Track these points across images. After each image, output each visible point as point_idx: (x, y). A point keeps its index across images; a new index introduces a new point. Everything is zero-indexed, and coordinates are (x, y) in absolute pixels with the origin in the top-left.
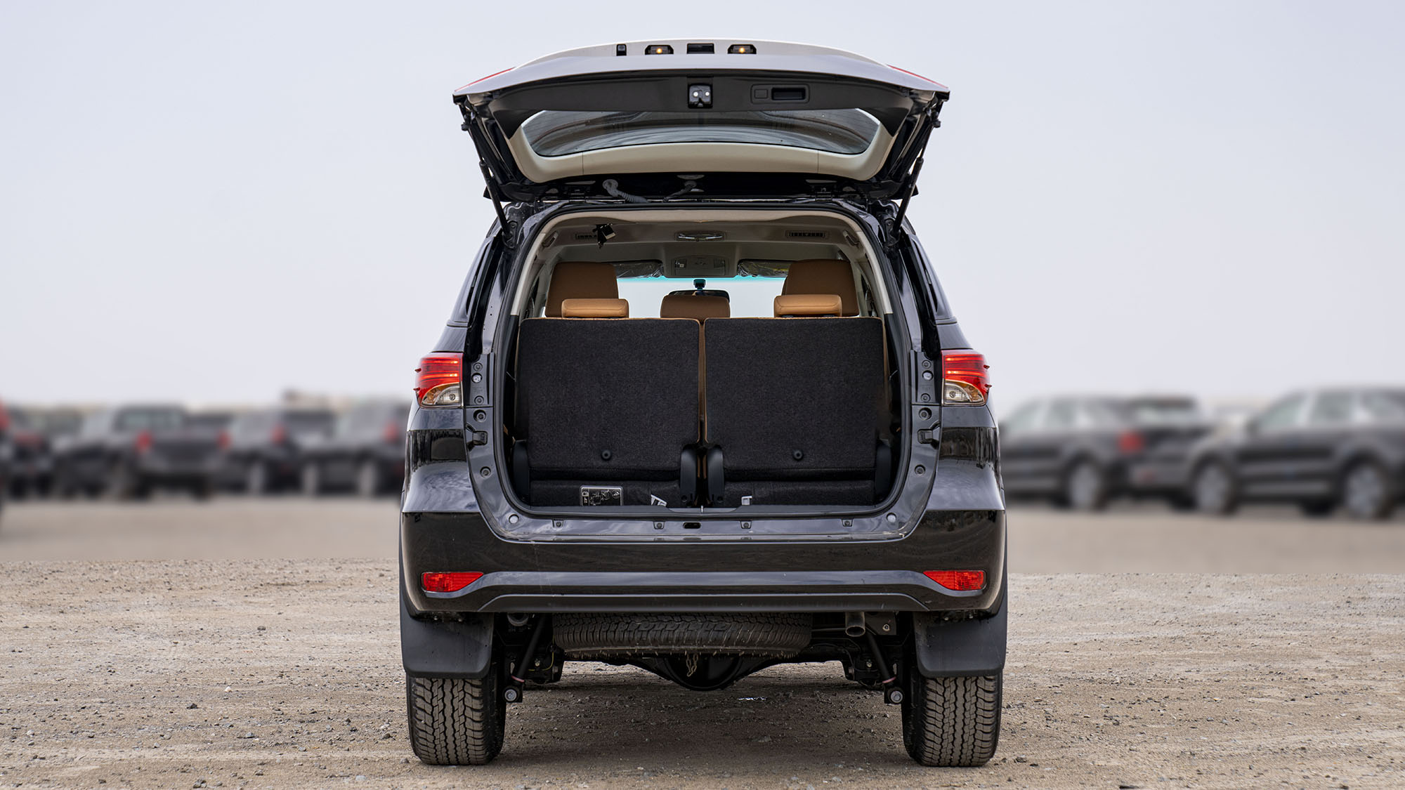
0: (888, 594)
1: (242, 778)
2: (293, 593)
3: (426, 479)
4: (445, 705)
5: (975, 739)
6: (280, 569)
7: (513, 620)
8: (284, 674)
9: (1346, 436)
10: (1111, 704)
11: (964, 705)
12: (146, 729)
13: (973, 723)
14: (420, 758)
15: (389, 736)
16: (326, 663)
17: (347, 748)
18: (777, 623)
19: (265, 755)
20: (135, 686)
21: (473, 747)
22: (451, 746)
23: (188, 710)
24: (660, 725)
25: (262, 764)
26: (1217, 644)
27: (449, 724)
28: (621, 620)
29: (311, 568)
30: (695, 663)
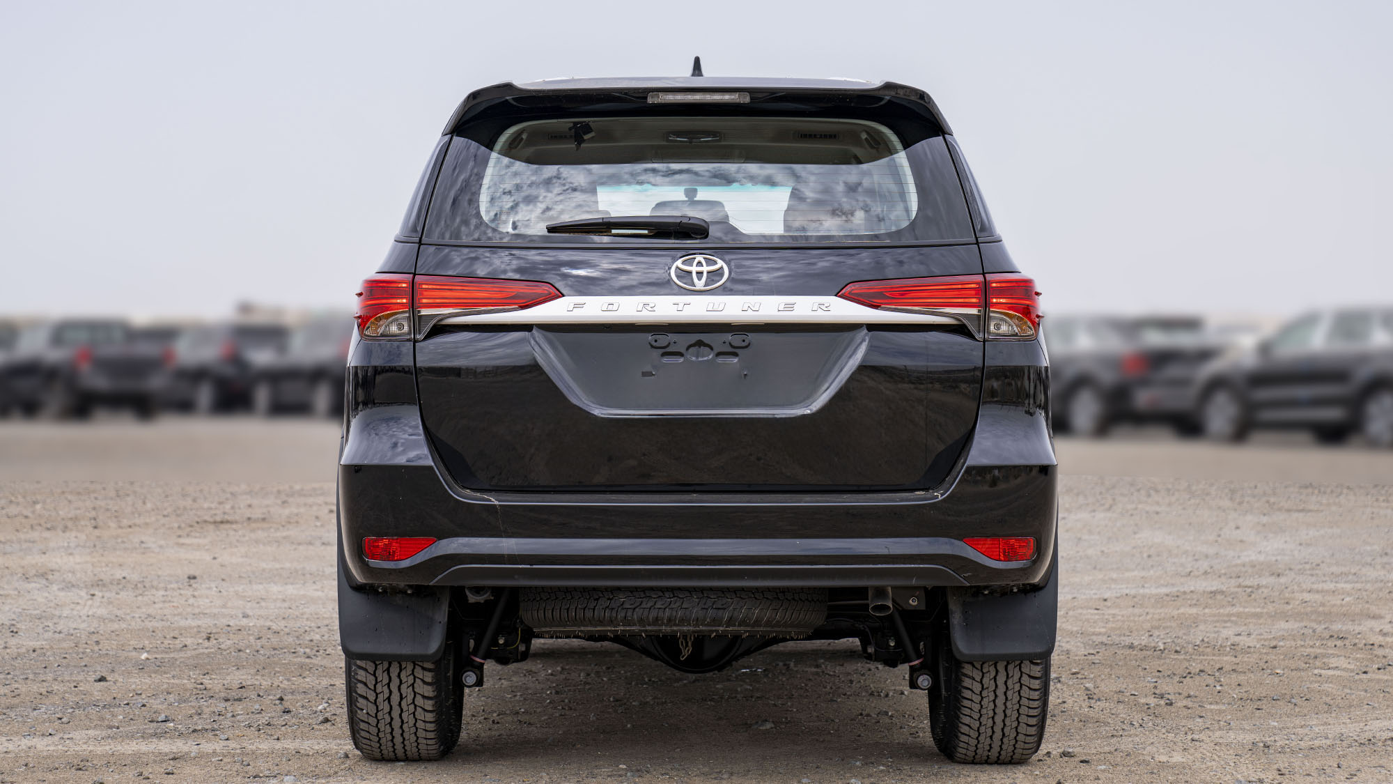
0: (922, 566)
1: (149, 778)
2: (232, 533)
3: (368, 425)
4: (391, 692)
5: (1018, 733)
6: (220, 503)
7: (473, 594)
8: (212, 636)
9: (1364, 358)
10: (1159, 677)
11: (1005, 693)
12: (43, 710)
13: (1015, 715)
14: (361, 752)
15: (326, 720)
16: (261, 622)
17: (276, 737)
18: (787, 599)
19: (180, 746)
20: (38, 651)
21: (425, 741)
22: (398, 739)
23: (96, 684)
24: (644, 704)
25: (174, 759)
26: (1263, 601)
27: (396, 714)
28: (601, 595)
29: (255, 502)
30: (690, 644)
